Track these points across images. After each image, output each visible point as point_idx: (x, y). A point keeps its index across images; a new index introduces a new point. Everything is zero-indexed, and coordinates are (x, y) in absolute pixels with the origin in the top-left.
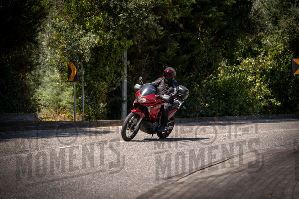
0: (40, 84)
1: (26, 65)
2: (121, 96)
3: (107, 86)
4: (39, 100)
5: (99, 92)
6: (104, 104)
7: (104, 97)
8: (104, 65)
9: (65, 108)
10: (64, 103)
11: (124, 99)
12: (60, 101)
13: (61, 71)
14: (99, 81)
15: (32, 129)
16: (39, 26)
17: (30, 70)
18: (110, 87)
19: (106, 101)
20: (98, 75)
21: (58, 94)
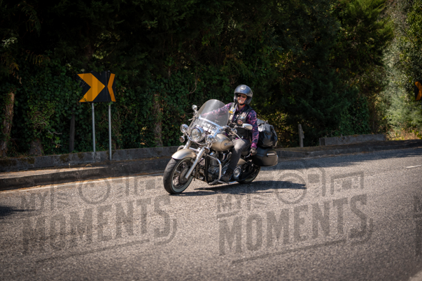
0: (390, 105)
1: (374, 87)
4: (391, 120)
9: (415, 127)
10: (414, 122)
12: (411, 120)
13: (408, 90)
15: (380, 149)
16: (385, 48)
17: (378, 92)
21: (408, 113)
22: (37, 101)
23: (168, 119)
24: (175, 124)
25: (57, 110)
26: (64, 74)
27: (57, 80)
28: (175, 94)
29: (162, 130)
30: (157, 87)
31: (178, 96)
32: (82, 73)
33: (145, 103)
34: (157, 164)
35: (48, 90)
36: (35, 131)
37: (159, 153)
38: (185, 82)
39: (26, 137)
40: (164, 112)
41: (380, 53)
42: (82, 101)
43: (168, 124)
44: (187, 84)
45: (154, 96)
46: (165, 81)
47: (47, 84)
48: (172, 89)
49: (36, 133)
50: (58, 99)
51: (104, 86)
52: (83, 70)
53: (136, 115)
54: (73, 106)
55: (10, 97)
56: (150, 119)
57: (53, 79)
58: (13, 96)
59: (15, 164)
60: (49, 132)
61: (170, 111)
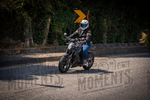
22: (57, 22)
23: (110, 31)
24: (112, 33)
25: (65, 26)
26: (69, 10)
27: (66, 13)
28: (113, 19)
29: (107, 36)
30: (105, 16)
31: (114, 20)
32: (76, 10)
33: (100, 23)
34: (109, 53)
35: (62, 17)
36: (56, 35)
37: (106, 46)
38: (118, 14)
39: (52, 37)
40: (108, 28)
42: (75, 22)
43: (109, 33)
44: (118, 15)
45: (104, 20)
46: (109, 13)
47: (61, 15)
48: (112, 17)
49: (57, 36)
50: (66, 21)
51: (86, 16)
52: (76, 9)
53: (96, 29)
54: (71, 24)
55: (49, 20)
56: (102, 31)
57: (64, 12)
58: (50, 20)
59: (50, 50)
60: (62, 36)
61: (111, 27)
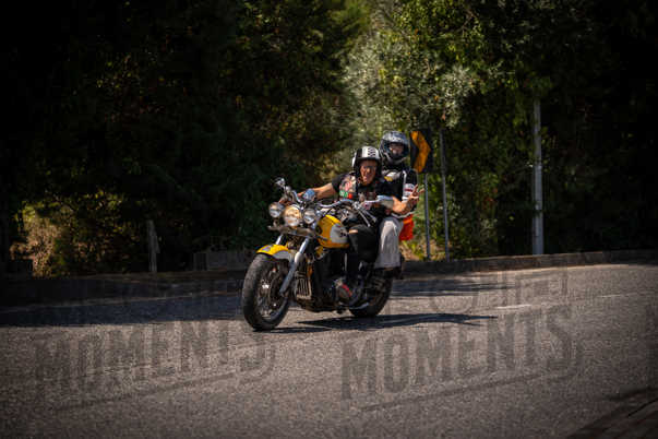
1: (321, 141)
2: (530, 201)
3: (497, 181)
5: (480, 194)
6: (490, 222)
7: (491, 206)
8: (491, 136)
11: (537, 207)
14: (479, 170)
16: (345, 54)
18: (504, 182)
19: (497, 213)
20: (476, 159)
41: (335, 65)
